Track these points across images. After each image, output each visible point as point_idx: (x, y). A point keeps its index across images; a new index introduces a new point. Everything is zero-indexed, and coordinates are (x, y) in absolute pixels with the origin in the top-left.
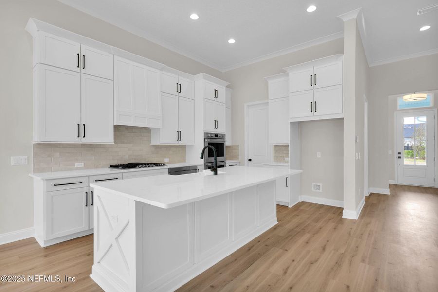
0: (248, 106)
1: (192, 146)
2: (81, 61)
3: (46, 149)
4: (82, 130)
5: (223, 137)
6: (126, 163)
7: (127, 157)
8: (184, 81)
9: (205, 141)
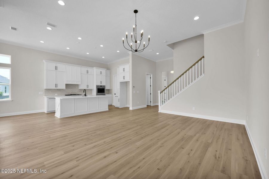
0: (114, 76)
1: (93, 89)
2: (56, 68)
3: (48, 90)
4: (56, 85)
5: (104, 86)
6: (70, 94)
7: (70, 93)
8: (90, 69)
9: (97, 88)
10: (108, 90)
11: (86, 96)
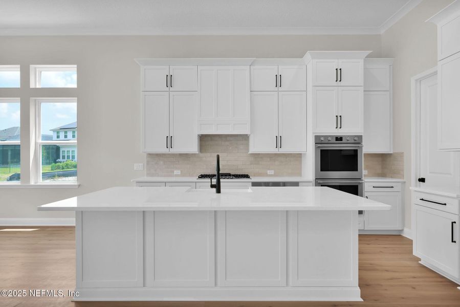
0: (418, 81)
1: (305, 154)
2: (170, 81)
4: (169, 141)
8: (289, 69)
9: (317, 148)
10: (383, 158)
11: (219, 191)
